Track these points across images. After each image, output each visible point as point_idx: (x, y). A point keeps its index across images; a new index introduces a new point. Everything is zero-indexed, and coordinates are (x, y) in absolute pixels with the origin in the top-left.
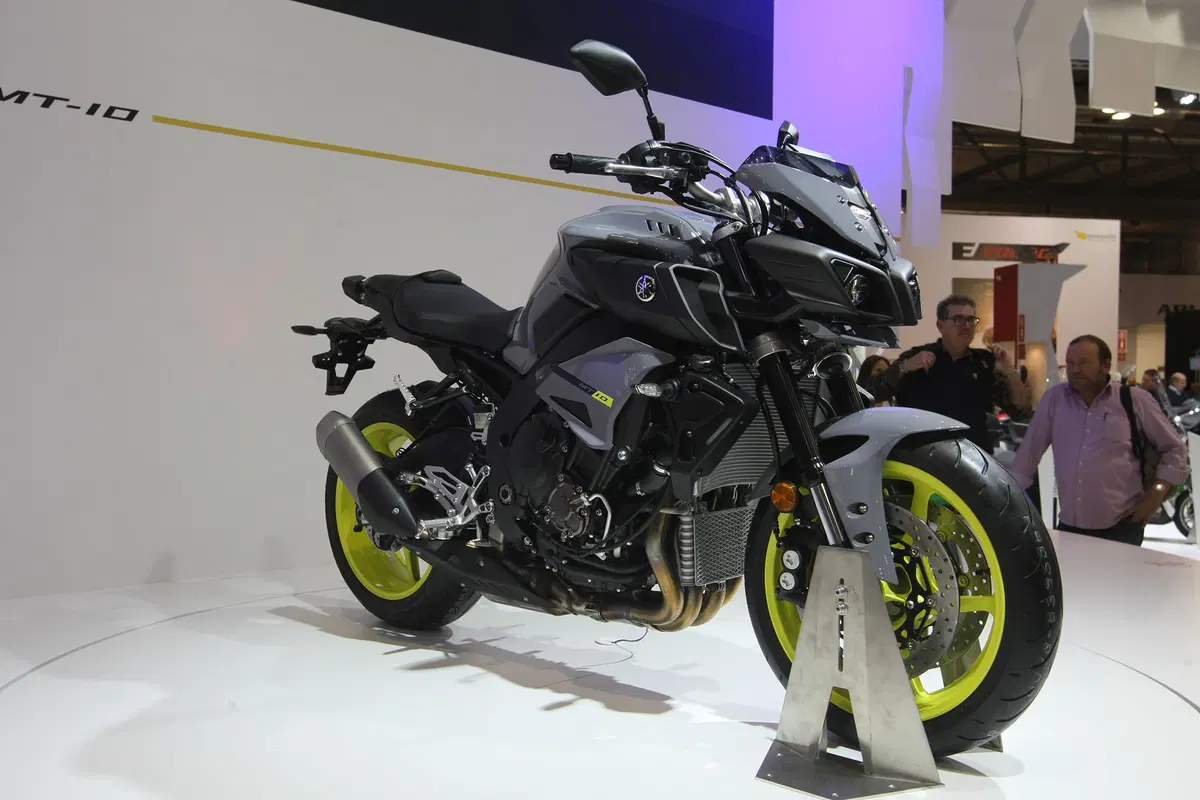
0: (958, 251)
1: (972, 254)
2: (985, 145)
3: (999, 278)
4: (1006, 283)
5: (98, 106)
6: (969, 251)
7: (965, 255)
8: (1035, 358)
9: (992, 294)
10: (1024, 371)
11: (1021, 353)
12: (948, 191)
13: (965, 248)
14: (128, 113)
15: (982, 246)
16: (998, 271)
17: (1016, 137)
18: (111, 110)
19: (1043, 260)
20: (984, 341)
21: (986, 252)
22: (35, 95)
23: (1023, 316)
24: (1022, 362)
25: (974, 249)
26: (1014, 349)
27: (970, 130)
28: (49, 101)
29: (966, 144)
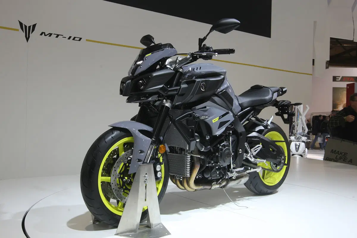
0: (335, 79)
1: (339, 80)
2: (344, 45)
3: (348, 87)
4: (350, 89)
5: (71, 37)
6: (338, 79)
7: (337, 80)
9: (346, 92)
12: (329, 59)
13: (337, 78)
14: (79, 39)
15: (343, 77)
16: (348, 85)
17: (352, 42)
18: (75, 38)
20: (343, 107)
21: (344, 79)
22: (54, 34)
25: (340, 78)
27: (339, 40)
28: (58, 36)
29: (338, 45)
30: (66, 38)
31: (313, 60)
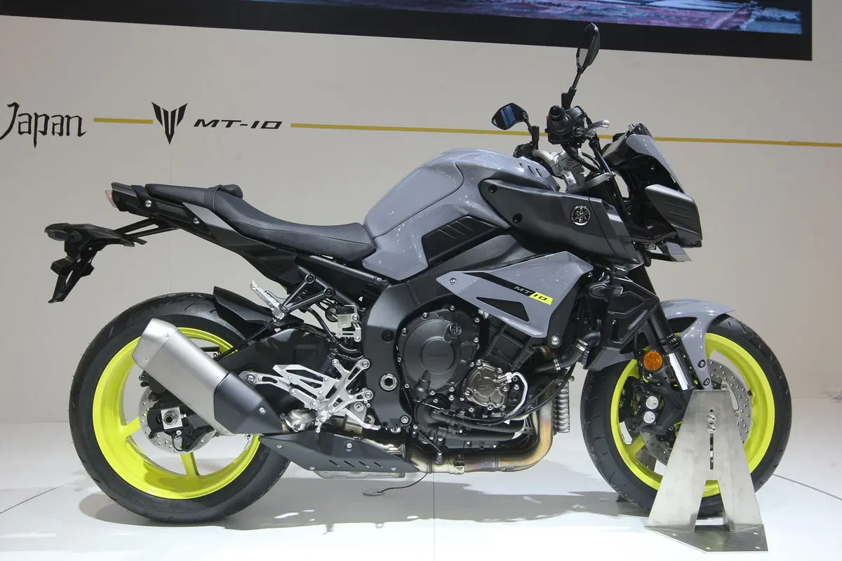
5: (258, 122)
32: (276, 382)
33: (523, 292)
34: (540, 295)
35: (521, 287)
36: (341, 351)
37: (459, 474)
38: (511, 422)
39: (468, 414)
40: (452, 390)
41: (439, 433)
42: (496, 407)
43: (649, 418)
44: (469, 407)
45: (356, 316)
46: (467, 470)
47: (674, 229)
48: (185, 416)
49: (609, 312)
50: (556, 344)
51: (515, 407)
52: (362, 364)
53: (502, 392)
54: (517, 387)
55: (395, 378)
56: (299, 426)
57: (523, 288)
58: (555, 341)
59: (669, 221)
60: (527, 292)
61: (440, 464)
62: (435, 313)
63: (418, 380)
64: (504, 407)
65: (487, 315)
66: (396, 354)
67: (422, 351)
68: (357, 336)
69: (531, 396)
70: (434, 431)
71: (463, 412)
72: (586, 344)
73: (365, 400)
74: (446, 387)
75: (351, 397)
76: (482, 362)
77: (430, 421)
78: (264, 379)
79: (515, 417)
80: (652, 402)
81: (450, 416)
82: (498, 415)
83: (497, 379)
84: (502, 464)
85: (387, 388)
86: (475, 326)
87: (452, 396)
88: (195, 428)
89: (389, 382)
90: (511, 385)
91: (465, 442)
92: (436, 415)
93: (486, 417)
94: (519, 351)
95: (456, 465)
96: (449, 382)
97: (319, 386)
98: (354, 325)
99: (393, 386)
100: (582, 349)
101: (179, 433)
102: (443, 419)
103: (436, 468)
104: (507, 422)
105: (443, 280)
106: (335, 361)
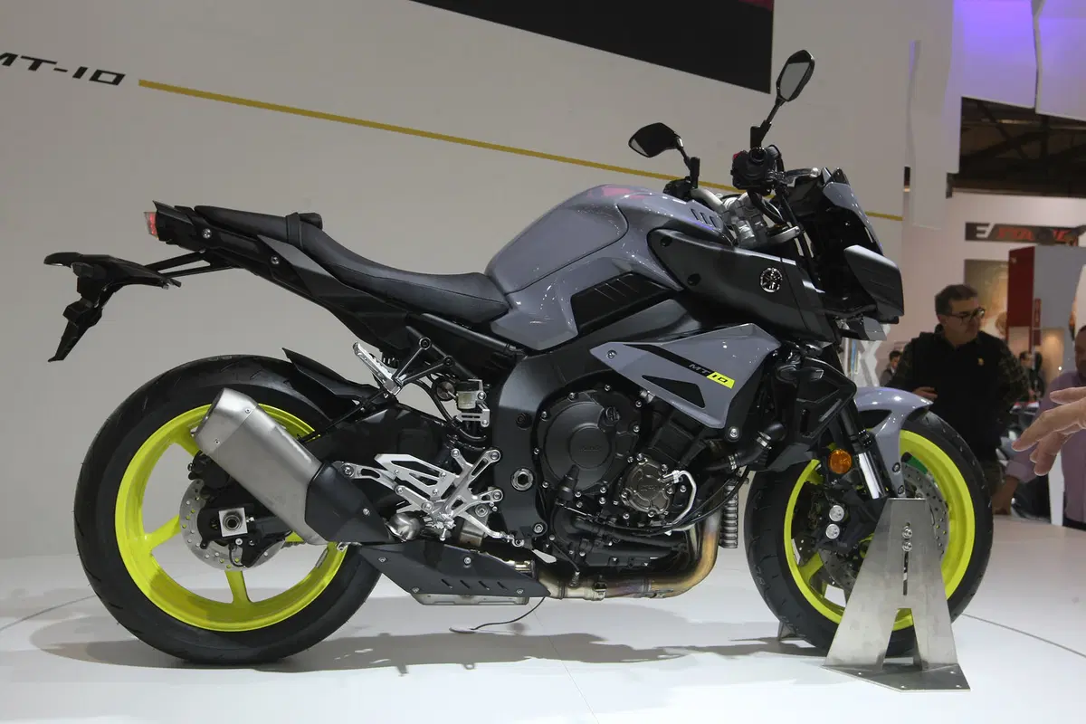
0: (972, 232)
1: (986, 235)
2: (1004, 121)
3: (1014, 261)
4: (1021, 266)
5: (85, 69)
6: (983, 232)
7: (979, 236)
8: (1052, 345)
9: (1007, 277)
10: (1039, 358)
11: (1036, 339)
12: (955, 169)
13: (979, 228)
14: (114, 77)
15: (997, 227)
16: (1012, 253)
17: (1029, 113)
18: (98, 73)
19: (1063, 243)
20: (997, 326)
21: (1000, 233)
22: (23, 57)
23: (1039, 301)
24: (1036, 349)
25: (988, 230)
26: (1028, 335)
27: (987, 106)
28: (36, 64)
29: (984, 120)
30: (65, 71)
31: (907, 171)
32: (378, 476)
33: (700, 372)
34: (719, 375)
35: (697, 365)
36: (461, 438)
37: (598, 599)
38: (673, 532)
39: (620, 521)
40: (603, 491)
41: (583, 546)
42: (658, 513)
43: (832, 532)
44: (623, 514)
45: (482, 394)
46: (608, 594)
47: (873, 302)
48: (252, 519)
49: (798, 400)
50: (733, 436)
51: (679, 515)
52: (490, 457)
53: (667, 495)
54: (683, 489)
55: (531, 475)
56: (407, 534)
57: (700, 366)
58: (734, 433)
59: (869, 292)
60: (705, 372)
61: (575, 587)
62: (585, 393)
63: (561, 477)
64: (667, 513)
65: (651, 399)
66: (534, 444)
67: (570, 440)
68: (484, 419)
69: (699, 501)
70: (576, 544)
71: (615, 519)
72: (769, 438)
73: (492, 502)
74: (598, 487)
75: (475, 497)
76: (644, 456)
77: (570, 529)
78: (364, 472)
79: (678, 527)
80: (837, 512)
81: (600, 524)
82: (658, 524)
83: (662, 478)
84: (652, 588)
85: (520, 487)
86: (636, 411)
87: (603, 499)
88: (264, 535)
89: (523, 479)
90: (677, 486)
91: (610, 558)
92: (580, 522)
93: (643, 525)
94: (688, 445)
95: (596, 587)
96: (601, 481)
97: (434, 482)
98: (480, 406)
99: (528, 485)
100: (764, 444)
101: (239, 541)
102: (589, 528)
103: (571, 592)
104: (669, 533)
105: (600, 352)
106: (456, 451)
